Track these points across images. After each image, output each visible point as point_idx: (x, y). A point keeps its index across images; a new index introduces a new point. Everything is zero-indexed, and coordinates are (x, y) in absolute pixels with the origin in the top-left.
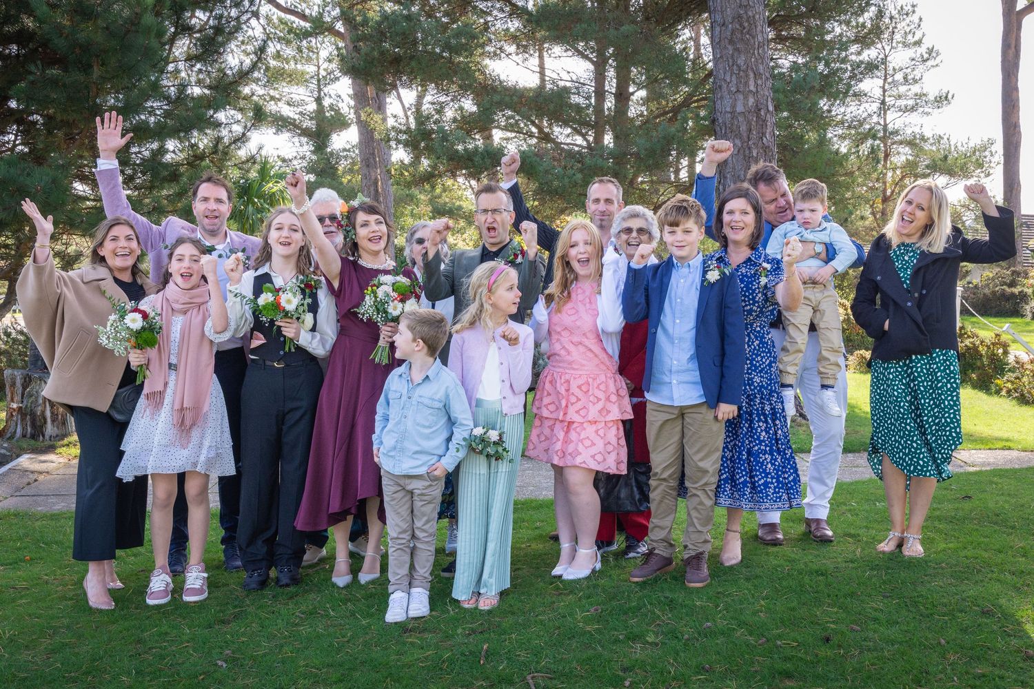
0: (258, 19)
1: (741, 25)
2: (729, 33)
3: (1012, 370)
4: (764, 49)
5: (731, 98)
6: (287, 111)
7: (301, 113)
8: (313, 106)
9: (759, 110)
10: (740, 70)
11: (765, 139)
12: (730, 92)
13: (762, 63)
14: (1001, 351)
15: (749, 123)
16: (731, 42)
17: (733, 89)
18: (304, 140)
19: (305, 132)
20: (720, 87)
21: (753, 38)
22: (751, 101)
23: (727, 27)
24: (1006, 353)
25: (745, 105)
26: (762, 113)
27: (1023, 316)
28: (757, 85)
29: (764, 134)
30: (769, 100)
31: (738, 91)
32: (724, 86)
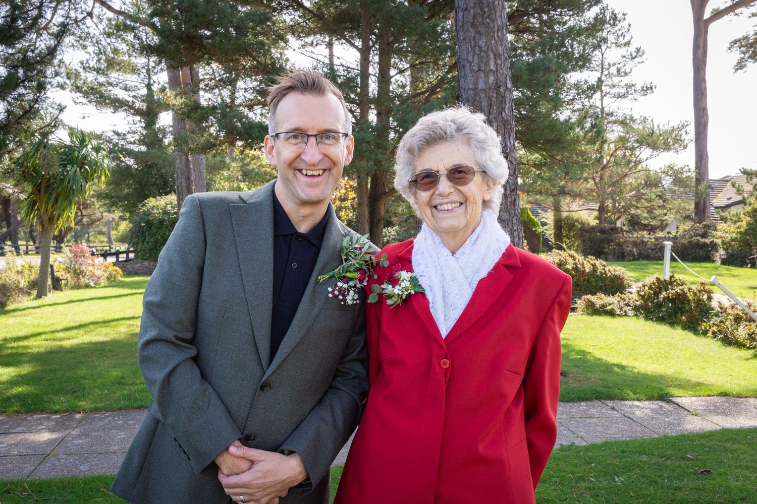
0: (92, 18)
1: (482, 10)
2: (471, 18)
3: (717, 315)
4: (503, 32)
5: (473, 76)
6: (122, 94)
7: (134, 97)
8: (144, 91)
9: (499, 87)
10: (481, 51)
11: (504, 114)
12: (472, 70)
13: (501, 45)
14: (705, 297)
15: (490, 99)
16: (473, 25)
17: (475, 68)
18: (138, 118)
19: (138, 112)
20: (464, 66)
21: (493, 21)
22: (492, 79)
23: (469, 12)
24: (710, 298)
25: (486, 82)
26: (502, 90)
27: (713, 261)
28: (496, 65)
29: (503, 109)
30: (508, 78)
31: (480, 70)
32: (468, 65)
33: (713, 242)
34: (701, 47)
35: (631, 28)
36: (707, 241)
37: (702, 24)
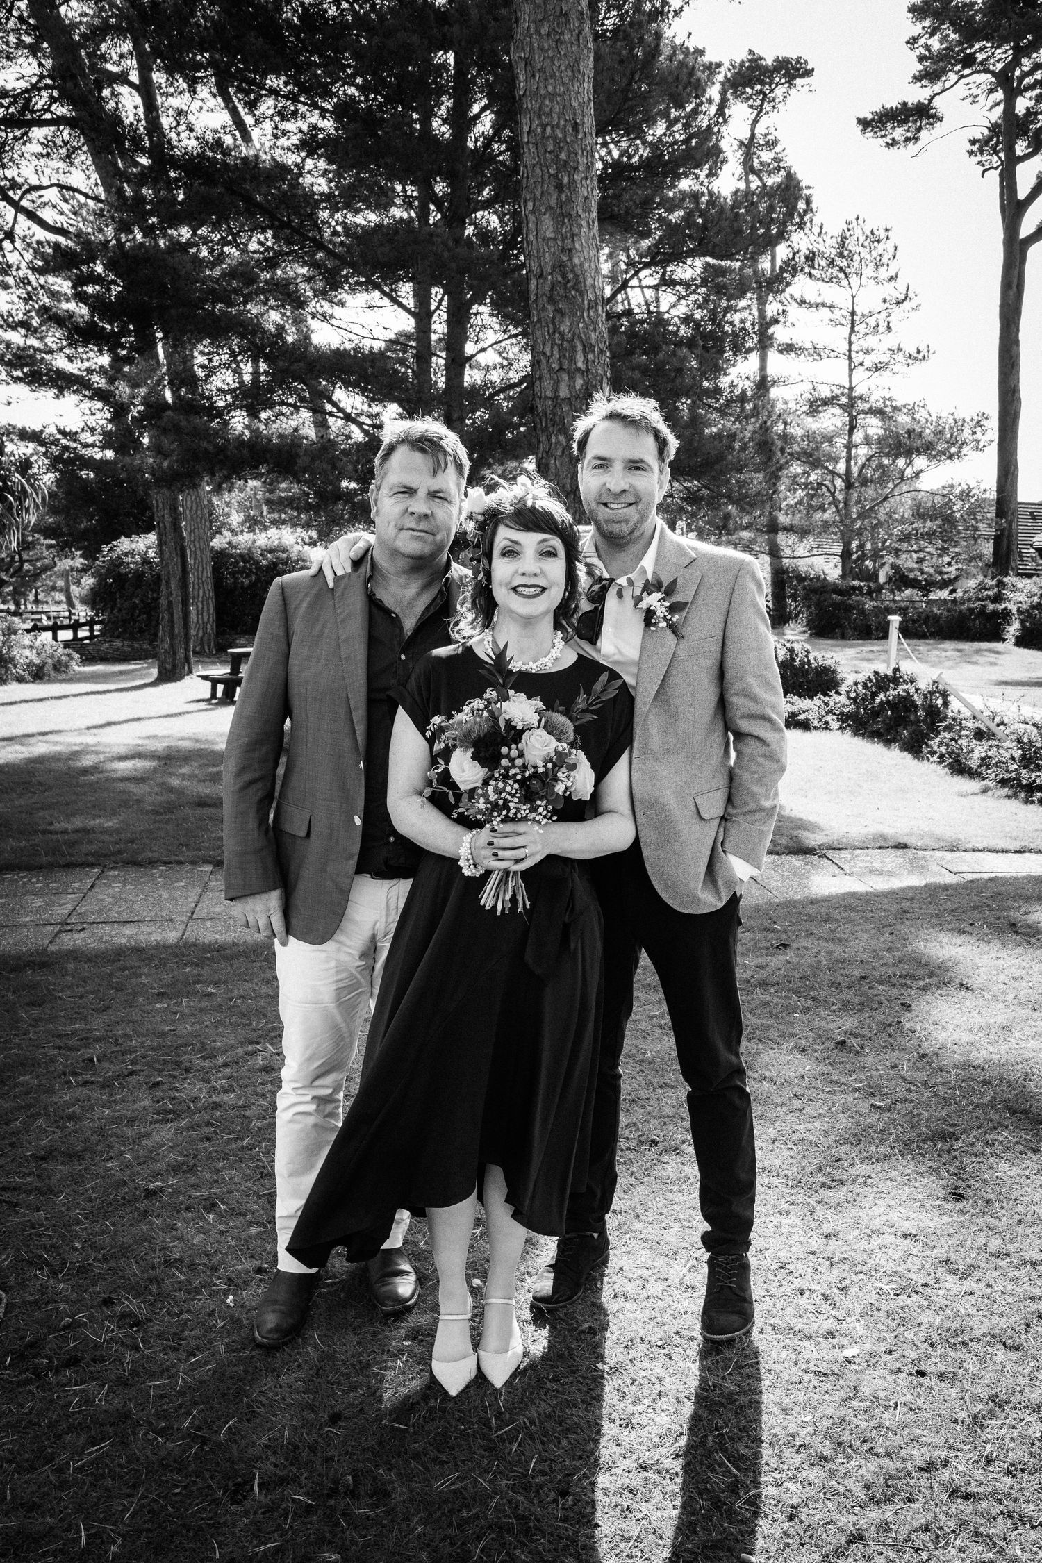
0: (13, 242)
1: (564, 276)
2: (547, 288)
3: (949, 729)
4: (597, 310)
5: (552, 378)
10: (563, 339)
12: (550, 369)
13: (595, 330)
14: (940, 701)
16: (551, 300)
17: (555, 366)
18: (97, 404)
20: (539, 363)
21: (581, 294)
22: (579, 382)
23: (546, 279)
24: (946, 704)
25: (571, 388)
28: (586, 361)
30: (605, 380)
31: (561, 369)
32: (544, 361)
33: (1006, 609)
34: (1014, 285)
35: (898, 253)
36: (1001, 607)
37: (1017, 247)
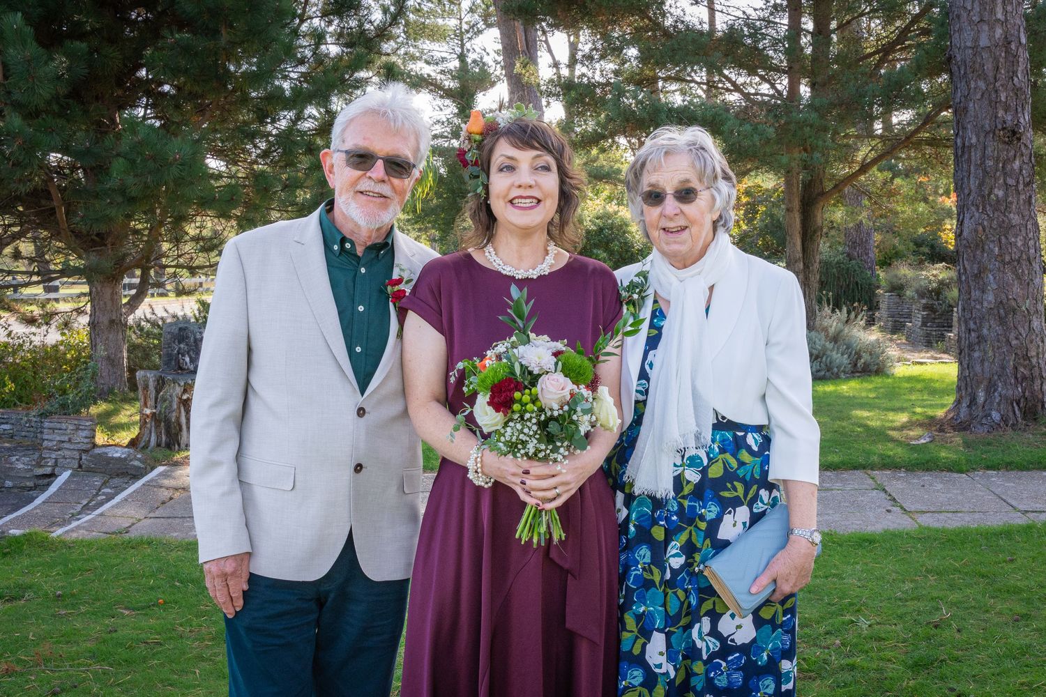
5: (972, 30)
6: (427, 70)
7: (442, 72)
8: (455, 64)
9: (1009, 43)
11: (1016, 79)
12: (971, 22)
15: (996, 60)
17: (976, 19)
18: (447, 102)
19: (448, 94)
20: (958, 16)
22: (999, 32)
25: (991, 37)
26: (1013, 46)
28: (1005, 12)
29: (1015, 73)
30: (1022, 30)
31: (982, 20)
32: (964, 15)
